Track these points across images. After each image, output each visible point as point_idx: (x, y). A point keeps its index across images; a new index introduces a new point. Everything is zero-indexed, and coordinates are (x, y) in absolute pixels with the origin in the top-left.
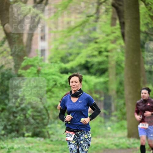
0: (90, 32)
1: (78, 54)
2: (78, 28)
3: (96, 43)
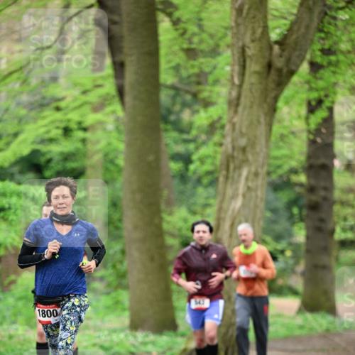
0: (43, 84)
1: (16, 135)
2: (15, 76)
3: (58, 109)
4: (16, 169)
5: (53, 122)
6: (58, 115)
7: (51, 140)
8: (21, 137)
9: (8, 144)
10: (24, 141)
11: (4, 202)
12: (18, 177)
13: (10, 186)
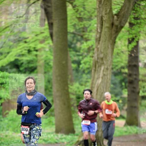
0: (20, 32)
1: (8, 53)
2: (8, 29)
3: (26, 42)
4: (8, 67)
5: (23, 47)
6: (26, 45)
7: (23, 55)
8: (10, 54)
9: (5, 57)
10: (12, 55)
11: (4, 81)
12: (9, 70)
13: (6, 74)
